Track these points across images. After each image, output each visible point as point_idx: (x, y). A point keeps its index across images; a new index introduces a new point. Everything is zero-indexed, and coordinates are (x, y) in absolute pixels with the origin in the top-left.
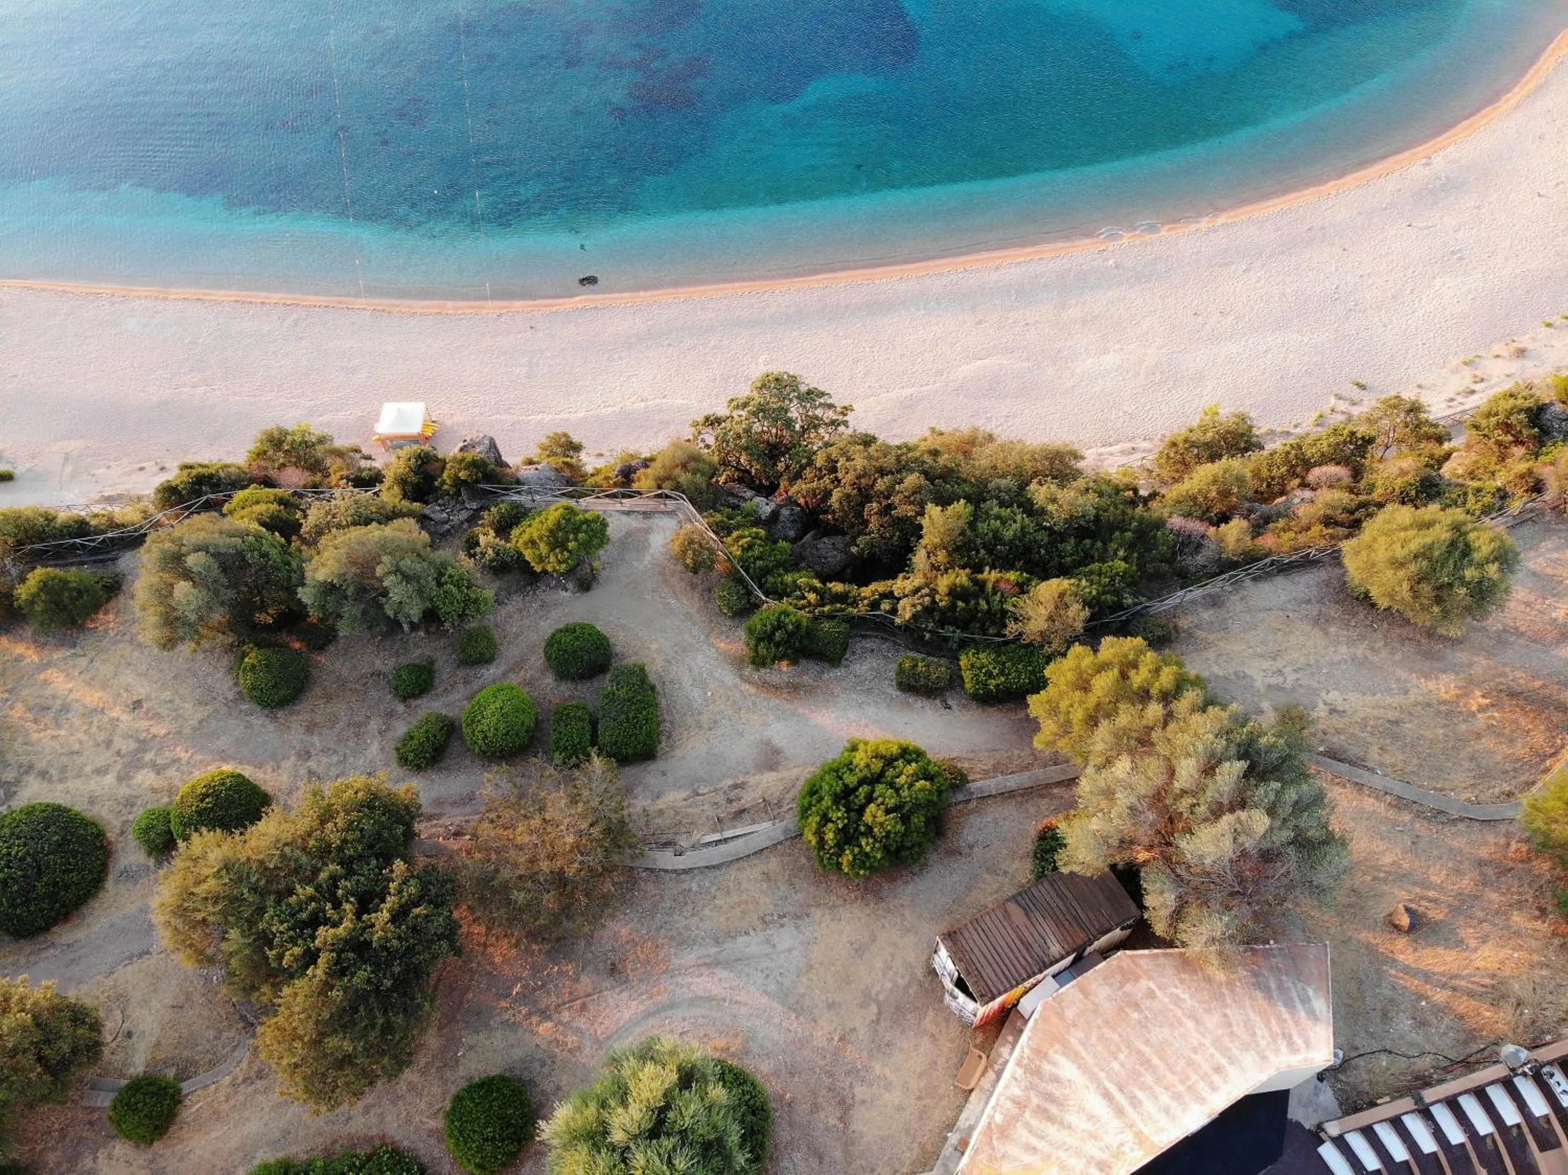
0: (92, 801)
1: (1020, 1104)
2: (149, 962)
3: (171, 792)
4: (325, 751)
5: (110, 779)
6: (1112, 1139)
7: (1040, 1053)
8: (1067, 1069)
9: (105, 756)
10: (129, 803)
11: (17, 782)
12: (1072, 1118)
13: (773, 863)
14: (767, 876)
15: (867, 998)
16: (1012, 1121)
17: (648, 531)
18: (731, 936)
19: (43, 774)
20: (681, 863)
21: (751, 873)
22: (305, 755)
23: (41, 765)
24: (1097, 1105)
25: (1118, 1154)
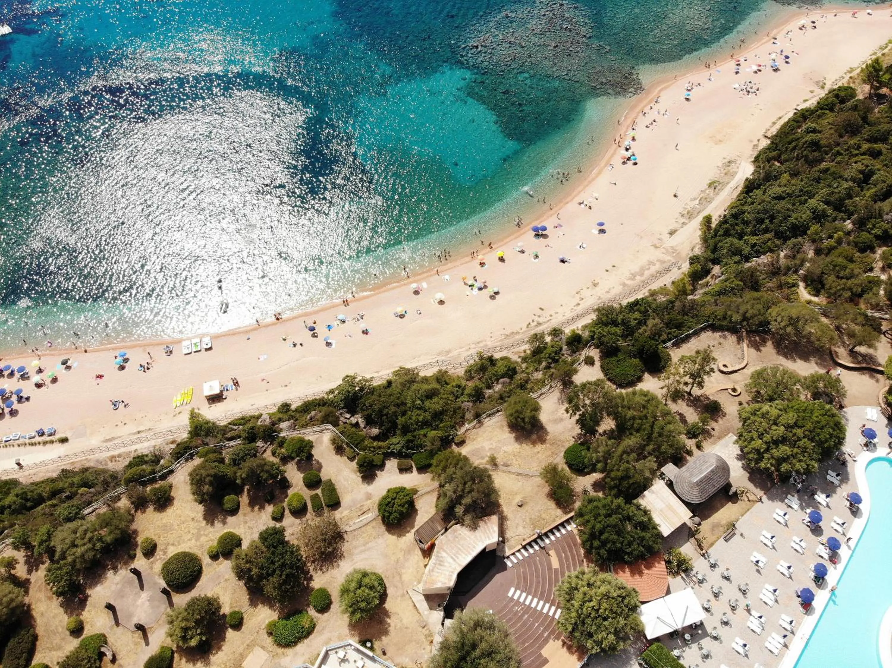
0: (190, 548)
1: (435, 564)
2: (221, 585)
3: (212, 540)
4: (251, 520)
5: (193, 541)
6: (453, 566)
7: (438, 552)
8: (444, 554)
9: (189, 536)
10: (202, 546)
11: (166, 548)
12: (446, 564)
13: (374, 524)
14: (373, 527)
15: (401, 550)
16: (434, 568)
17: (322, 437)
18: (367, 543)
19: (173, 545)
20: (352, 529)
21: (369, 527)
22: (246, 523)
23: (171, 542)
24: (451, 560)
25: (455, 569)
